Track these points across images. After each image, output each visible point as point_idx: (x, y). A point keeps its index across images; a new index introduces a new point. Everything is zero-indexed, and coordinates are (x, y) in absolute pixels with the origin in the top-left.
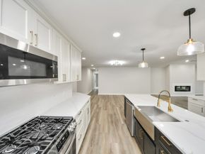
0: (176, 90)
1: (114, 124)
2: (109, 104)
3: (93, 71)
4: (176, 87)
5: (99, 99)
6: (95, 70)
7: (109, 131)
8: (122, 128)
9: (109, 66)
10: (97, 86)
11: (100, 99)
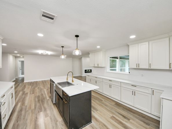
0: (85, 72)
1: (41, 102)
2: (36, 88)
3: (16, 57)
4: (85, 70)
5: (25, 86)
6: (19, 57)
7: (35, 108)
8: (47, 102)
9: (37, 54)
10: (23, 73)
11: (27, 86)
